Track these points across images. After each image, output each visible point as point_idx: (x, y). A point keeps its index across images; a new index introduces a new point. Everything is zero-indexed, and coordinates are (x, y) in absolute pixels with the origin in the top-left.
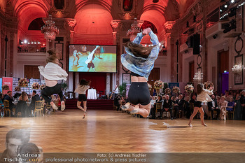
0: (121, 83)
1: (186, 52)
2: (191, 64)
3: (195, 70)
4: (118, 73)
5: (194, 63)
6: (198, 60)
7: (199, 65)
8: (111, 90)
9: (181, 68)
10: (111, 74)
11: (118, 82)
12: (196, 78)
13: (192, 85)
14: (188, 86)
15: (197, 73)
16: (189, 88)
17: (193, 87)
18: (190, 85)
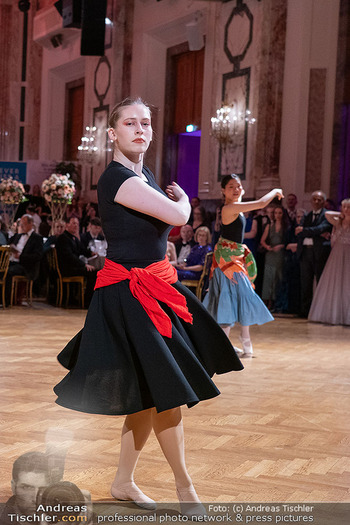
1: (56, 40)
2: (74, 91)
3: (88, 114)
5: (82, 86)
6: (100, 76)
7: (101, 98)
9: (37, 103)
12: (87, 148)
13: (68, 175)
14: (55, 180)
15: (94, 129)
16: (58, 187)
17: (73, 184)
18: (62, 177)
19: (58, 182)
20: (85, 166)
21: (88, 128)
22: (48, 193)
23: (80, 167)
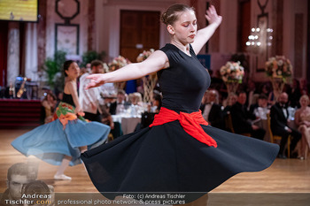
0: (50, 53)
3: (253, 19)
4: (42, 23)
7: (262, 8)
8: (22, 72)
10: (22, 26)
11: (41, 50)
12: (253, 43)
13: (239, 63)
14: (229, 66)
15: (258, 30)
16: (232, 71)
17: (242, 68)
18: (234, 64)
19: (232, 68)
20: (252, 56)
21: (253, 30)
22: (225, 75)
23: (248, 57)
